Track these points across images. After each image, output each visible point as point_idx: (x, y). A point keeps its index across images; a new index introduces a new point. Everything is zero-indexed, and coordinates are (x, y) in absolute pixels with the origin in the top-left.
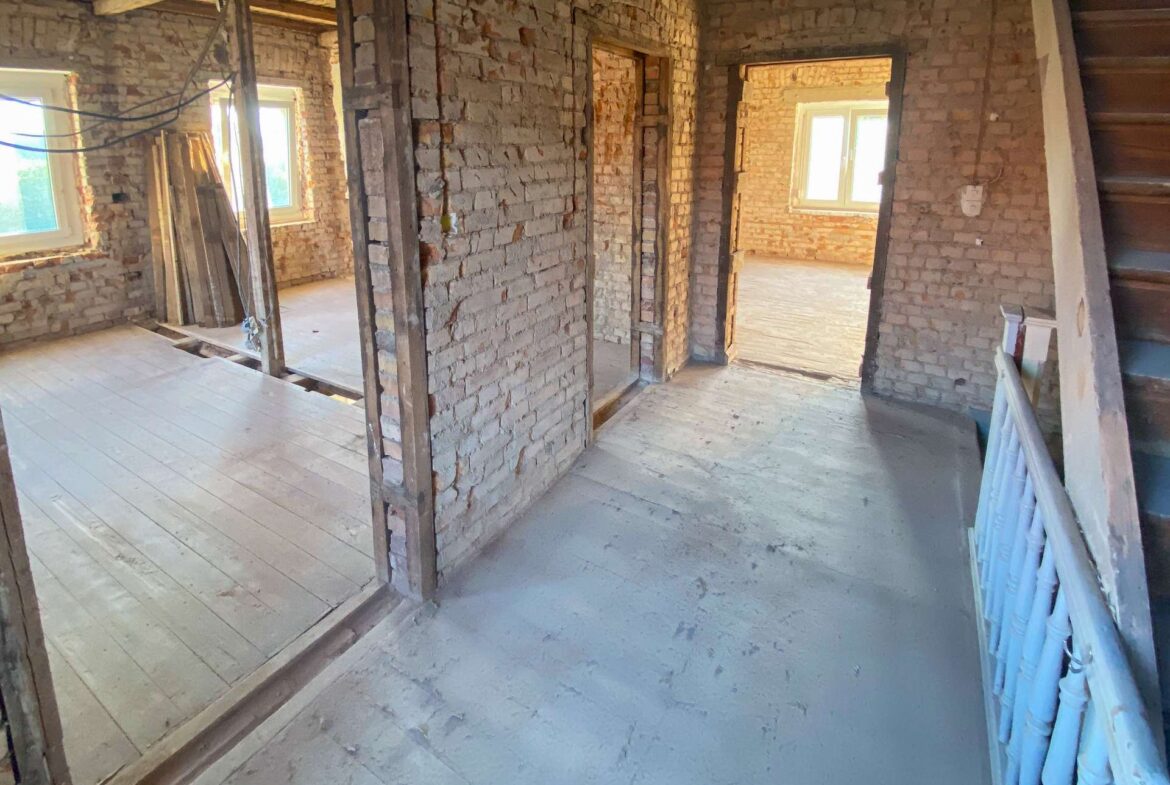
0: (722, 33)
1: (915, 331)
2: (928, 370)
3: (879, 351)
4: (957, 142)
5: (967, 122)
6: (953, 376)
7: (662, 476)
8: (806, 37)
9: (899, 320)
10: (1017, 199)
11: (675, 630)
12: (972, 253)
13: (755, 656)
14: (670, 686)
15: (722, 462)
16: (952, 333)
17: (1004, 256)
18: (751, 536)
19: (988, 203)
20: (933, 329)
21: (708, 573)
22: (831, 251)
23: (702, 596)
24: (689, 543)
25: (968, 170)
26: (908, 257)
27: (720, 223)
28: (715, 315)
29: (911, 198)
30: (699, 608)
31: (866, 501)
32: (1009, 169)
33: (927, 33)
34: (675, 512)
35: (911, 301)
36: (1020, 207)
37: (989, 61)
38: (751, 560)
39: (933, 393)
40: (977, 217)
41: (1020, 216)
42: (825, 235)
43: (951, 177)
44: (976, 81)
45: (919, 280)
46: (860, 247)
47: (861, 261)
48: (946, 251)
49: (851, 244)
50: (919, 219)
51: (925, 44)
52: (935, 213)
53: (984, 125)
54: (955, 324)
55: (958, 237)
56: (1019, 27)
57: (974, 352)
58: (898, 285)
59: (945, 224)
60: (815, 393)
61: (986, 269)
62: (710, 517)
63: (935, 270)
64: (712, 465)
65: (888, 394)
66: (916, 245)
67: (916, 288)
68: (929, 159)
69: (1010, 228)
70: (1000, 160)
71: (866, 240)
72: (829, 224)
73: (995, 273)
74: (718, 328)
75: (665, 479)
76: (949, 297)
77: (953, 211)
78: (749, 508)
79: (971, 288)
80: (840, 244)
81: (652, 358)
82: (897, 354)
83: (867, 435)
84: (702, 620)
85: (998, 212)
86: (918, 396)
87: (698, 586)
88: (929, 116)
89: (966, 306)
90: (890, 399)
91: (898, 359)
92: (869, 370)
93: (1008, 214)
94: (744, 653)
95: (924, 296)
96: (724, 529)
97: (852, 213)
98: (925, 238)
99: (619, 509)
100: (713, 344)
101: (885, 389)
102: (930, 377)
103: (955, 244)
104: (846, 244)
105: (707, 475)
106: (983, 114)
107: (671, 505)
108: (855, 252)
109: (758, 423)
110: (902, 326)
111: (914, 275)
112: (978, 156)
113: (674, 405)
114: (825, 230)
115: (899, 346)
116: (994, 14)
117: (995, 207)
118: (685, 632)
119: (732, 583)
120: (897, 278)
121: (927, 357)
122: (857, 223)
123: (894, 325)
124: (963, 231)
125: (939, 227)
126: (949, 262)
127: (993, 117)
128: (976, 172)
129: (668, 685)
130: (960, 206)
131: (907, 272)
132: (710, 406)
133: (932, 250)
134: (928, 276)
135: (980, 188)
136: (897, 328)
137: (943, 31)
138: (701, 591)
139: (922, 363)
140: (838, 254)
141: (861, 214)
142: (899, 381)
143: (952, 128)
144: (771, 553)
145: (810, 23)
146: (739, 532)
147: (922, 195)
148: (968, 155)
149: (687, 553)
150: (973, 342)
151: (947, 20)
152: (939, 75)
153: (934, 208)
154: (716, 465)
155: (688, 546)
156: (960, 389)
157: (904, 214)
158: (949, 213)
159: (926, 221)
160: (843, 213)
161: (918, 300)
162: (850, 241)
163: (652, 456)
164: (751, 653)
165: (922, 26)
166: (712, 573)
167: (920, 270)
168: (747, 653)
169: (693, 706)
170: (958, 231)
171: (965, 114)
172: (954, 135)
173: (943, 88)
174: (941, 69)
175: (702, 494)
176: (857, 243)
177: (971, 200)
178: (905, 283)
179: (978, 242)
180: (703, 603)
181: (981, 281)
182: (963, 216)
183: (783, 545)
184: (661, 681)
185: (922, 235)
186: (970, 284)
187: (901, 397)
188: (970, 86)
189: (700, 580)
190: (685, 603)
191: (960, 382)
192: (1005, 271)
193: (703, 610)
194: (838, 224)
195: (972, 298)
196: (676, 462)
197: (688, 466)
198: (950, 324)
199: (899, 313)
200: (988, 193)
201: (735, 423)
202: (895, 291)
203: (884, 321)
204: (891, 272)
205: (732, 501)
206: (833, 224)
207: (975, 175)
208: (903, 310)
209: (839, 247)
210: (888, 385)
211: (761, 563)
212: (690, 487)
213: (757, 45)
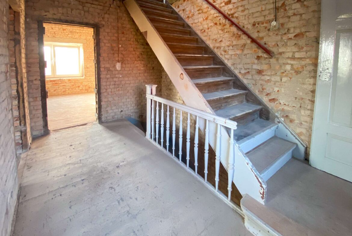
0: (34, 8)
1: (110, 102)
2: (115, 111)
3: (102, 110)
4: (114, 52)
5: (115, 47)
6: (120, 110)
7: (65, 175)
8: (68, 16)
9: (106, 100)
10: (127, 65)
11: (117, 203)
12: (120, 79)
13: (139, 188)
14: (131, 214)
15: (82, 158)
16: (118, 100)
17: (126, 79)
18: (110, 168)
19: (122, 67)
20: (114, 100)
21: (110, 184)
22: (52, 92)
23: (115, 190)
24: (97, 183)
25: (117, 59)
26: (106, 82)
27: (40, 80)
28: (42, 116)
29: (105, 66)
30: (117, 193)
31: (125, 144)
32: (125, 59)
33: (103, 23)
34: (82, 180)
35: (108, 94)
36: (128, 67)
37: (118, 33)
38: (116, 173)
39: (116, 117)
40: (120, 70)
41: (128, 69)
42: (49, 87)
43: (113, 61)
44: (116, 37)
45: (110, 88)
46: (62, 89)
47: (64, 93)
48: (115, 79)
49: (60, 88)
50: (107, 72)
51: (104, 26)
52: (111, 70)
53: (119, 48)
54: (119, 97)
55: (117, 76)
56: (123, 25)
57: (124, 103)
58: (104, 91)
59: (113, 73)
60: (88, 129)
61: (123, 82)
62: (95, 173)
63: (113, 85)
64: (80, 161)
65: (106, 121)
66: (108, 79)
67: (109, 90)
68: (108, 56)
69: (126, 72)
70: (123, 56)
71: (64, 87)
72: (50, 83)
73: (125, 83)
74: (44, 121)
75: (67, 175)
76: (117, 91)
77: (115, 69)
78: (102, 163)
79: (121, 88)
80: (55, 89)
81: (21, 142)
82: (107, 109)
83: (110, 132)
84: (121, 194)
85: (124, 69)
86: (113, 119)
87: (111, 189)
88: (107, 45)
89: (120, 92)
90: (107, 122)
91: (107, 111)
92: (100, 116)
93: (126, 69)
94: (137, 190)
95: (111, 92)
96: (102, 172)
97: (58, 79)
98: (109, 77)
99: (61, 195)
100: (42, 128)
101: (105, 120)
102: (115, 113)
103: (116, 77)
104: (57, 89)
105: (81, 165)
106: (118, 45)
107: (80, 179)
108: (61, 91)
109: (80, 143)
110: (107, 102)
111: (108, 87)
112: (118, 55)
113: (43, 154)
114: (49, 85)
115: (107, 107)
116: (118, 21)
117: (123, 67)
118: (121, 201)
119: (118, 181)
120: (104, 89)
121: (114, 108)
122: (60, 81)
123: (105, 102)
124: (118, 74)
125: (112, 74)
126: (116, 82)
127: (120, 46)
128: (118, 59)
129: (130, 214)
130: (116, 68)
131: (106, 86)
132: (59, 147)
133: (111, 79)
134: (111, 87)
135: (120, 63)
136: (106, 102)
137: (107, 23)
138: (113, 190)
139: (113, 110)
140: (55, 93)
141: (61, 78)
142: (108, 116)
143: (112, 48)
144: (119, 168)
145: (69, 12)
146: (107, 170)
147: (108, 66)
148: (116, 55)
149: (99, 186)
150: (123, 101)
151: (108, 21)
152: (108, 34)
153: (110, 69)
154: (80, 160)
155: (97, 184)
156: (122, 113)
157: (103, 71)
158: (114, 70)
159: (109, 72)
160: (55, 79)
161: (110, 93)
162: (59, 88)
163: (53, 173)
164: (138, 189)
165: (102, 21)
166: (111, 183)
167: (109, 85)
168: (137, 189)
169: (140, 211)
170: (117, 74)
171: (114, 45)
172: (113, 50)
173: (109, 38)
174: (108, 33)
175: (85, 170)
176: (61, 88)
177: (118, 66)
178: (106, 89)
179: (121, 76)
180: (117, 192)
181: (123, 85)
182: (117, 70)
183: (119, 164)
184: (128, 216)
185: (108, 76)
186: (121, 87)
187: (109, 121)
188: (115, 38)
189: (110, 187)
190: (112, 196)
191: (122, 111)
192: (127, 82)
193: (119, 192)
194: (54, 83)
195: (121, 90)
196: (66, 168)
197: (72, 167)
198: (118, 98)
199: (106, 98)
200: (122, 64)
201: (73, 147)
202: (104, 92)
203: (102, 101)
204: (102, 87)
205: (96, 165)
206: (52, 83)
207: (118, 60)
208: (107, 97)
209: (55, 90)
210: (106, 119)
211: (119, 172)
212: (80, 171)
213: (49, 15)
